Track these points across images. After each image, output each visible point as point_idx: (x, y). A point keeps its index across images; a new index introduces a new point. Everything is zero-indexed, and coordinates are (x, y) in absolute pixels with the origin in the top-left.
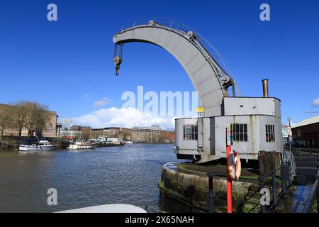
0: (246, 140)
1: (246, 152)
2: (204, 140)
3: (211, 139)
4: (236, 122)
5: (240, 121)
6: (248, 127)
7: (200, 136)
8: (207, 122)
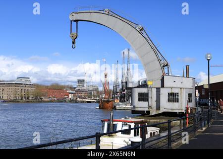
0: (178, 102)
1: (177, 108)
2: (153, 101)
3: (156, 101)
4: (173, 92)
5: (175, 91)
6: (179, 94)
7: (150, 99)
8: (154, 91)
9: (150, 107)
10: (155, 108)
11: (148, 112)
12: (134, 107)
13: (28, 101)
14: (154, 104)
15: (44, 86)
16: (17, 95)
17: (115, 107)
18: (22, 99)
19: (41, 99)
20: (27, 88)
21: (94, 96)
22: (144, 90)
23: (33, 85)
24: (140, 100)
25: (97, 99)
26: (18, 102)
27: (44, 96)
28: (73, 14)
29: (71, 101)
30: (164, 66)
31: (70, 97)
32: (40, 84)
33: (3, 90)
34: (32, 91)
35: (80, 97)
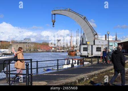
1: (100, 54)
2: (89, 51)
3: (91, 51)
4: (99, 47)
5: (99, 46)
6: (101, 48)
7: (88, 50)
8: (90, 46)
9: (88, 54)
10: (91, 54)
11: (88, 56)
12: (81, 54)
13: (30, 51)
14: (90, 53)
15: (38, 43)
16: (24, 49)
17: (76, 54)
18: (27, 50)
19: (37, 50)
20: (29, 45)
21: (66, 48)
22: (86, 46)
23: (33, 43)
24: (84, 50)
25: (68, 50)
26: (25, 52)
27: (39, 49)
28: (53, 11)
29: (53, 51)
30: (95, 35)
31: (53, 49)
32: (36, 42)
33: (17, 46)
34: (32, 46)
35: (58, 49)
